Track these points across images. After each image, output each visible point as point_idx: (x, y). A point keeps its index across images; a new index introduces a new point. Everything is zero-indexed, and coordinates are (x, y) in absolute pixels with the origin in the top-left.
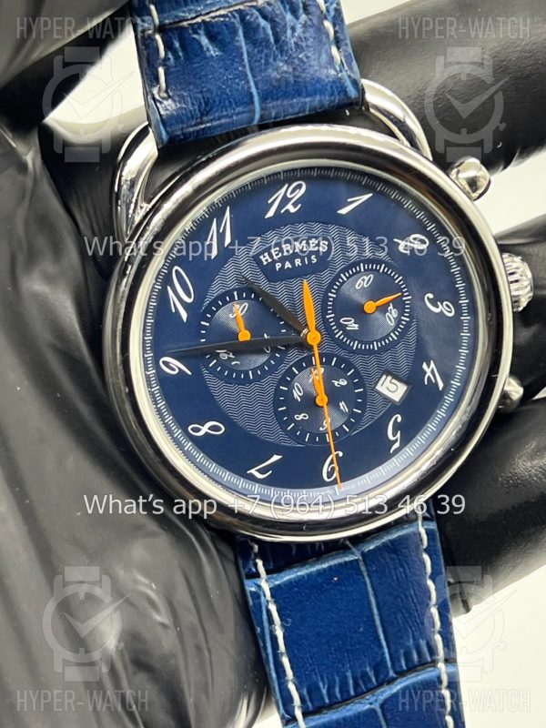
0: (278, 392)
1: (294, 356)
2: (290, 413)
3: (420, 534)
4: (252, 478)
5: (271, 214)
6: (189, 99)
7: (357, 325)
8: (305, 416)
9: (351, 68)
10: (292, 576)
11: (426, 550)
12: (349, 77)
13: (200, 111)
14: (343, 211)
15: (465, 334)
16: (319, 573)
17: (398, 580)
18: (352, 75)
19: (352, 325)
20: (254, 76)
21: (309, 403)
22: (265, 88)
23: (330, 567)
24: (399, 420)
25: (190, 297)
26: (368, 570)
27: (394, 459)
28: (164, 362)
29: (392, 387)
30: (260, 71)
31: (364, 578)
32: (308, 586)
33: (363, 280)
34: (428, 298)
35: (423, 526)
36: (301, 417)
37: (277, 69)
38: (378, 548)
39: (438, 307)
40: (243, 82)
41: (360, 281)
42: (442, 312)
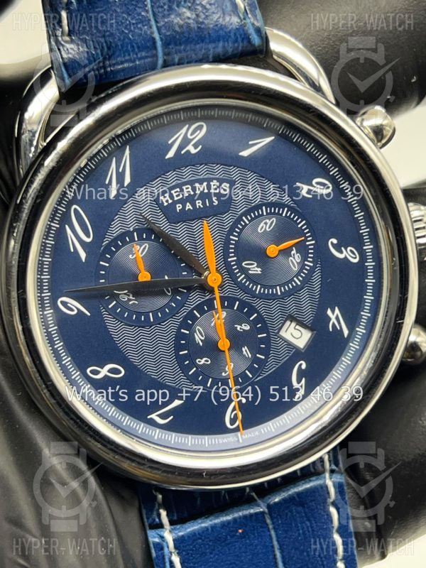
0: (179, 336)
1: (196, 298)
2: (191, 358)
3: (327, 487)
4: (153, 423)
5: (171, 154)
6: (91, 42)
7: (259, 269)
8: (207, 361)
9: (255, 16)
10: (196, 527)
11: (334, 504)
12: (253, 24)
13: (102, 55)
14: (245, 153)
15: (370, 281)
16: (224, 525)
17: (304, 533)
18: (256, 23)
19: (255, 269)
20: (157, 22)
21: (211, 348)
22: (168, 33)
23: (235, 520)
24: (304, 366)
25: (88, 236)
26: (273, 523)
27: (298, 406)
28: (62, 302)
29: (297, 334)
30: (164, 16)
31: (269, 531)
32: (211, 538)
33: (266, 223)
34: (332, 243)
35: (331, 479)
36: (203, 361)
37: (179, 15)
38: (284, 501)
39: (341, 252)
40: (146, 27)
41: (262, 224)
42: (346, 257)
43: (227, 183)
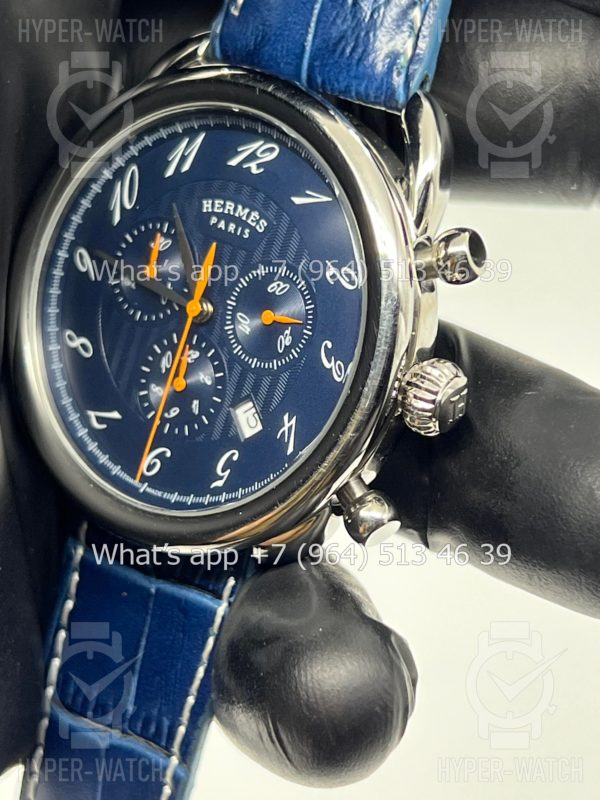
0: (150, 350)
2: (150, 379)
5: (234, 162)
7: (249, 329)
8: (160, 391)
14: (297, 200)
19: (245, 326)
20: (316, 31)
23: (127, 579)
24: (236, 458)
25: (130, 203)
28: (80, 253)
29: (251, 422)
30: (324, 28)
33: (278, 286)
34: (326, 346)
35: (225, 609)
36: (157, 389)
39: (330, 361)
41: (275, 284)
42: (331, 369)
43: (267, 221)
